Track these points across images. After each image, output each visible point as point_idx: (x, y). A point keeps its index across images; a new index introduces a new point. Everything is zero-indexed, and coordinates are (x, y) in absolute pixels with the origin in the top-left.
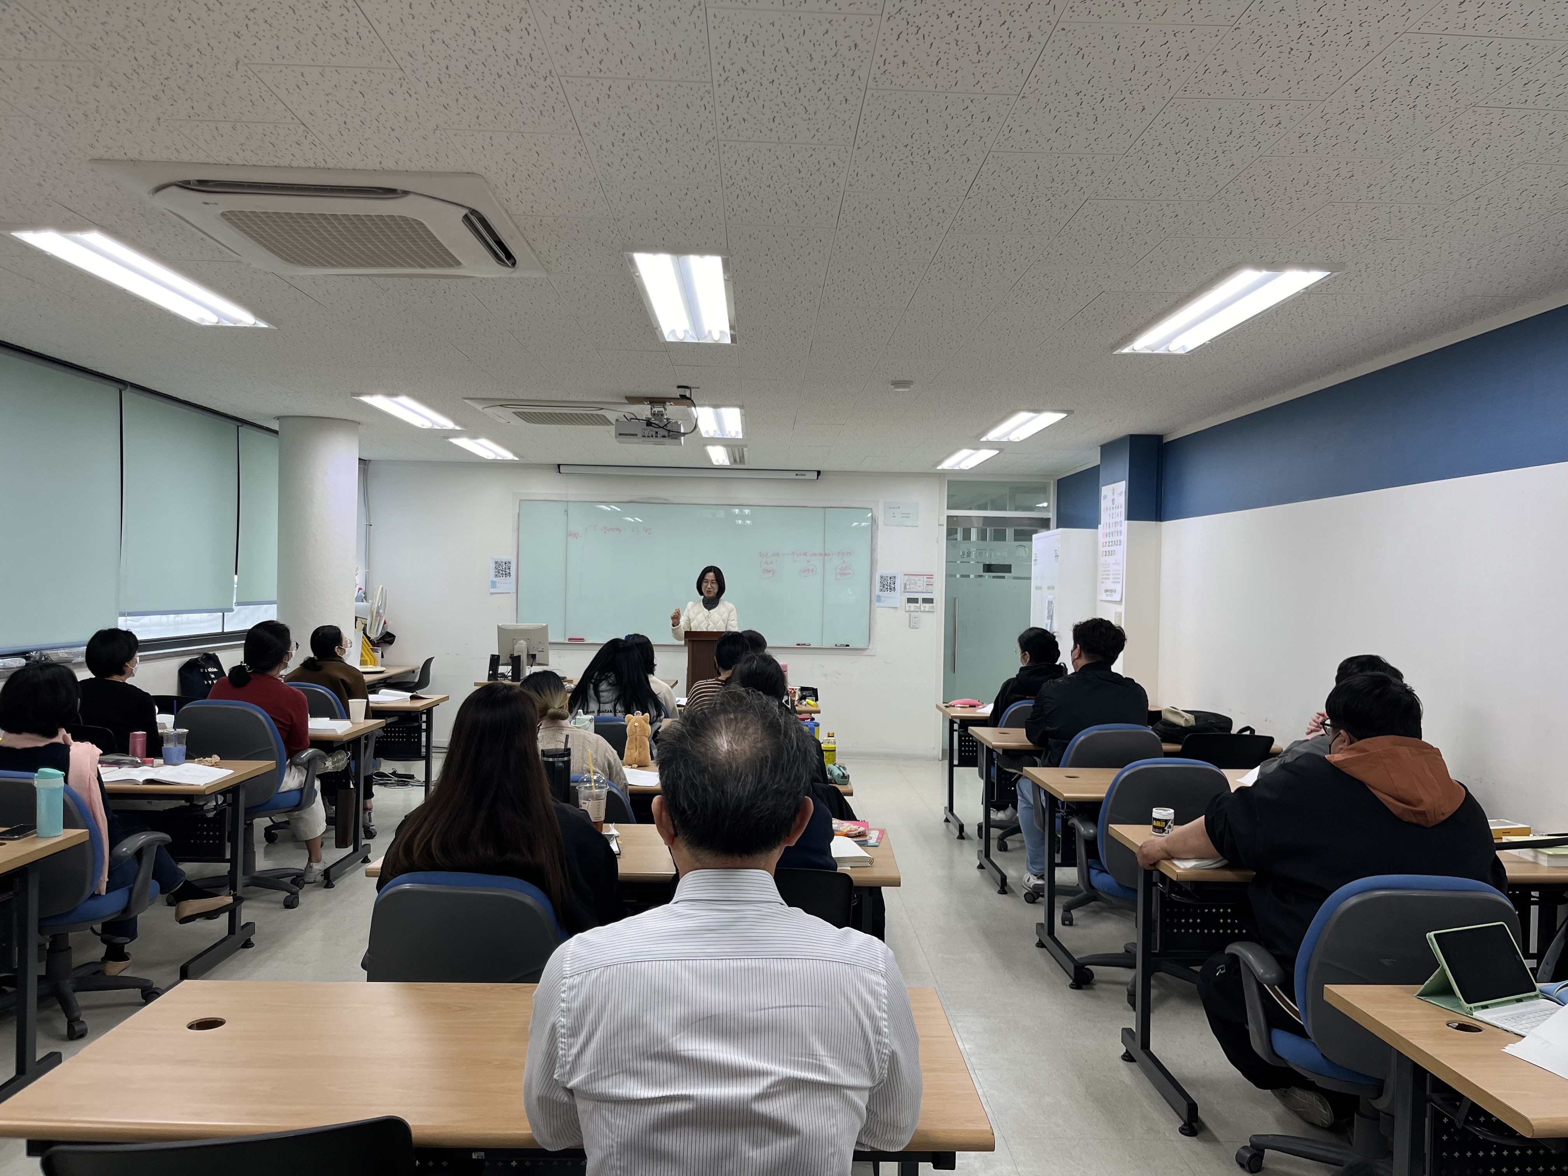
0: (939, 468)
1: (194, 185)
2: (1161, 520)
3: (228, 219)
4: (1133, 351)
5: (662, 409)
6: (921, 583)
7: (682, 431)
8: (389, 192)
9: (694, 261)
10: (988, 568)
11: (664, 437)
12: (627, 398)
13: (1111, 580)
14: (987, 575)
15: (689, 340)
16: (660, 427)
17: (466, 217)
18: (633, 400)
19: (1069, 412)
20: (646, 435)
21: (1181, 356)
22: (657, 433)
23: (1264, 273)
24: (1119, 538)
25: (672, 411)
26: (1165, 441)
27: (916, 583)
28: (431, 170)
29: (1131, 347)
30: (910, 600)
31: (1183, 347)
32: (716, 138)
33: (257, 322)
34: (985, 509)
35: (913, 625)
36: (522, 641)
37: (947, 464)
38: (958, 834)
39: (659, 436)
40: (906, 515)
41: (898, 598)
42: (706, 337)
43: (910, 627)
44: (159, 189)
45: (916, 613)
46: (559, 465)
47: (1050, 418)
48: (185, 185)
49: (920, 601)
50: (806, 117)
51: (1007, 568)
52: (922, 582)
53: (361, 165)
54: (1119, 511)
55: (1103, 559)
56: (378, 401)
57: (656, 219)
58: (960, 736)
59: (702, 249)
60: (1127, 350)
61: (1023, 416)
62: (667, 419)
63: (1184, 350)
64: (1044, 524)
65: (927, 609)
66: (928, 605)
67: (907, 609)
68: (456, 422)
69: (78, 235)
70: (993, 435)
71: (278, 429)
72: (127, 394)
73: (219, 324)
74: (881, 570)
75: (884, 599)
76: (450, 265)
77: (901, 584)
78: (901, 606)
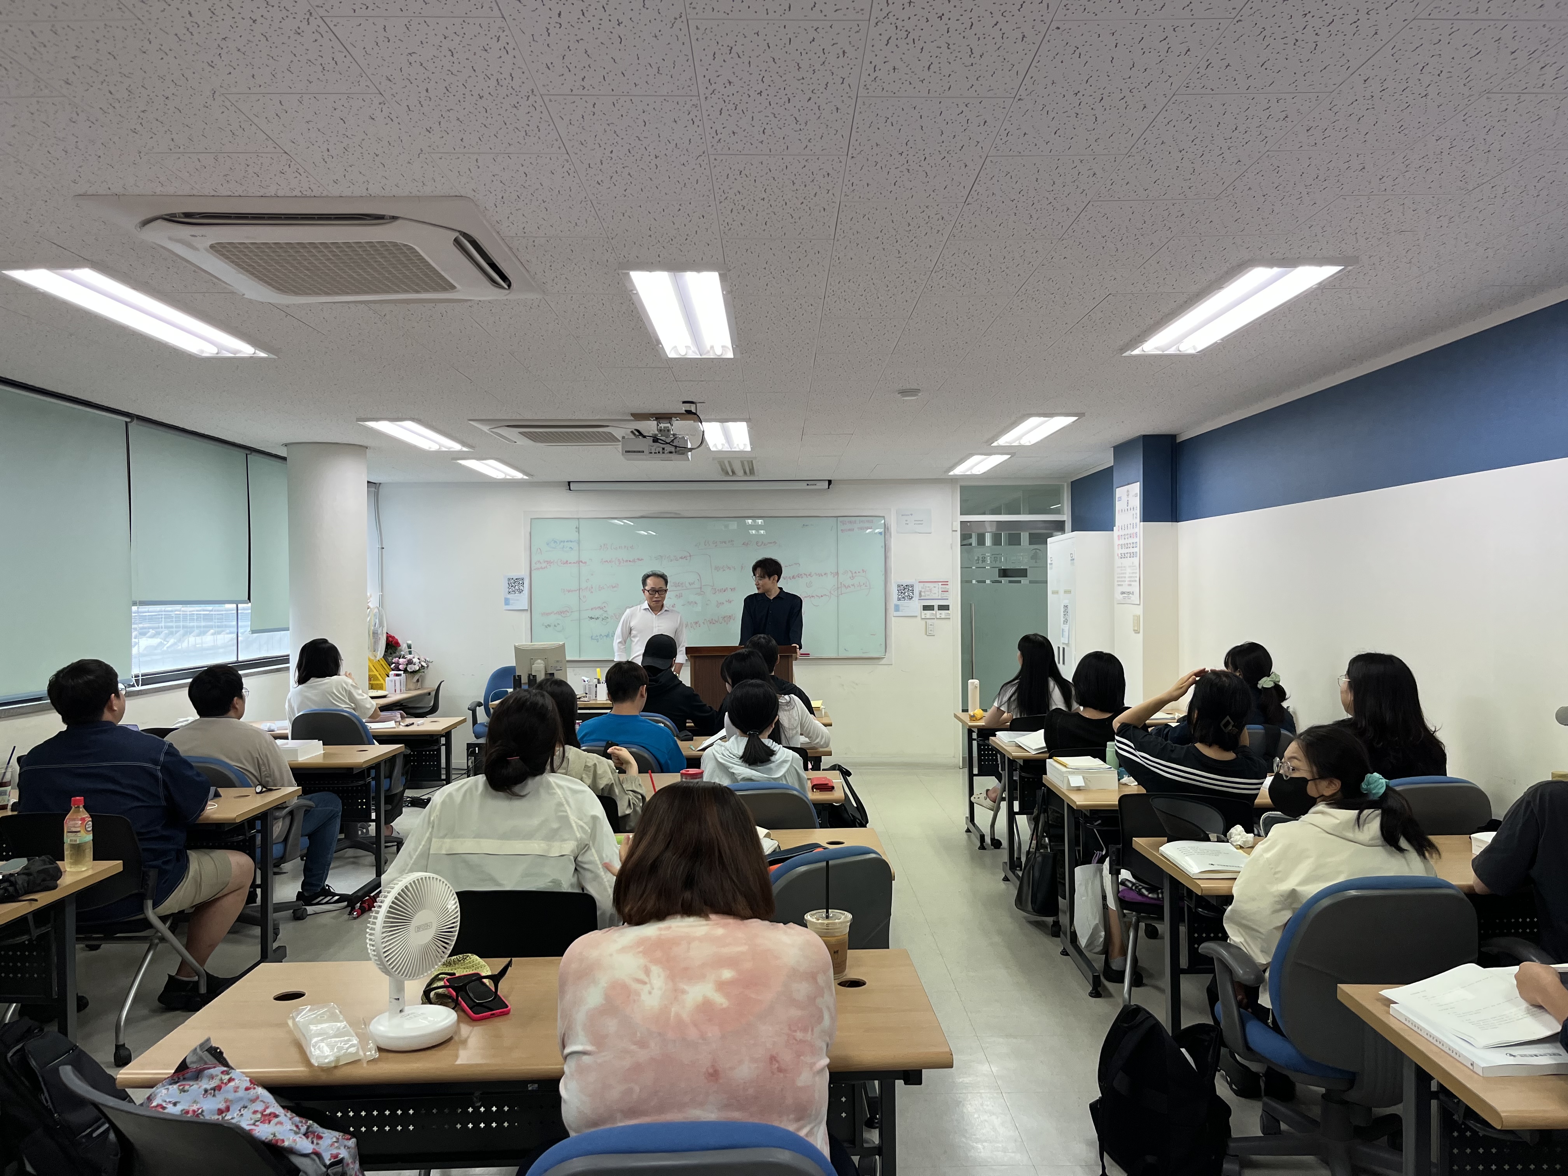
0: (951, 473)
1: (180, 217)
2: (1177, 521)
3: (217, 251)
4: (1143, 353)
5: (669, 425)
6: (936, 590)
7: (689, 446)
8: (378, 218)
9: (690, 277)
10: (1004, 573)
11: (671, 452)
12: (632, 415)
13: (1127, 583)
14: (1004, 580)
15: (691, 355)
16: (667, 443)
17: (456, 240)
18: (639, 416)
19: (1080, 415)
20: (653, 451)
21: (1192, 356)
22: (663, 449)
23: (1276, 270)
24: (1134, 540)
25: (678, 427)
26: (1178, 440)
27: (931, 590)
28: (418, 194)
29: (1140, 348)
30: (926, 608)
31: (1194, 348)
32: (706, 152)
33: (257, 351)
34: (999, 513)
35: (928, 633)
36: (537, 661)
37: (959, 471)
38: (979, 844)
39: (666, 452)
40: (919, 523)
41: (915, 605)
42: (708, 352)
43: (926, 634)
44: (146, 223)
45: (933, 621)
46: (569, 483)
47: (1061, 422)
48: (171, 219)
49: (936, 608)
50: (797, 127)
51: (1023, 573)
52: (937, 588)
53: (347, 193)
54: (1134, 512)
55: (1118, 562)
56: (383, 426)
57: (650, 236)
58: (979, 746)
59: (698, 266)
60: (1137, 352)
61: (1033, 421)
62: (674, 435)
63: (1195, 349)
64: (1059, 527)
65: (943, 616)
66: (944, 613)
67: (923, 617)
68: (464, 444)
69: (69, 272)
70: (1003, 441)
71: (285, 455)
72: (134, 426)
73: (219, 355)
74: (897, 578)
75: (901, 608)
76: (444, 289)
77: (916, 592)
78: (917, 613)
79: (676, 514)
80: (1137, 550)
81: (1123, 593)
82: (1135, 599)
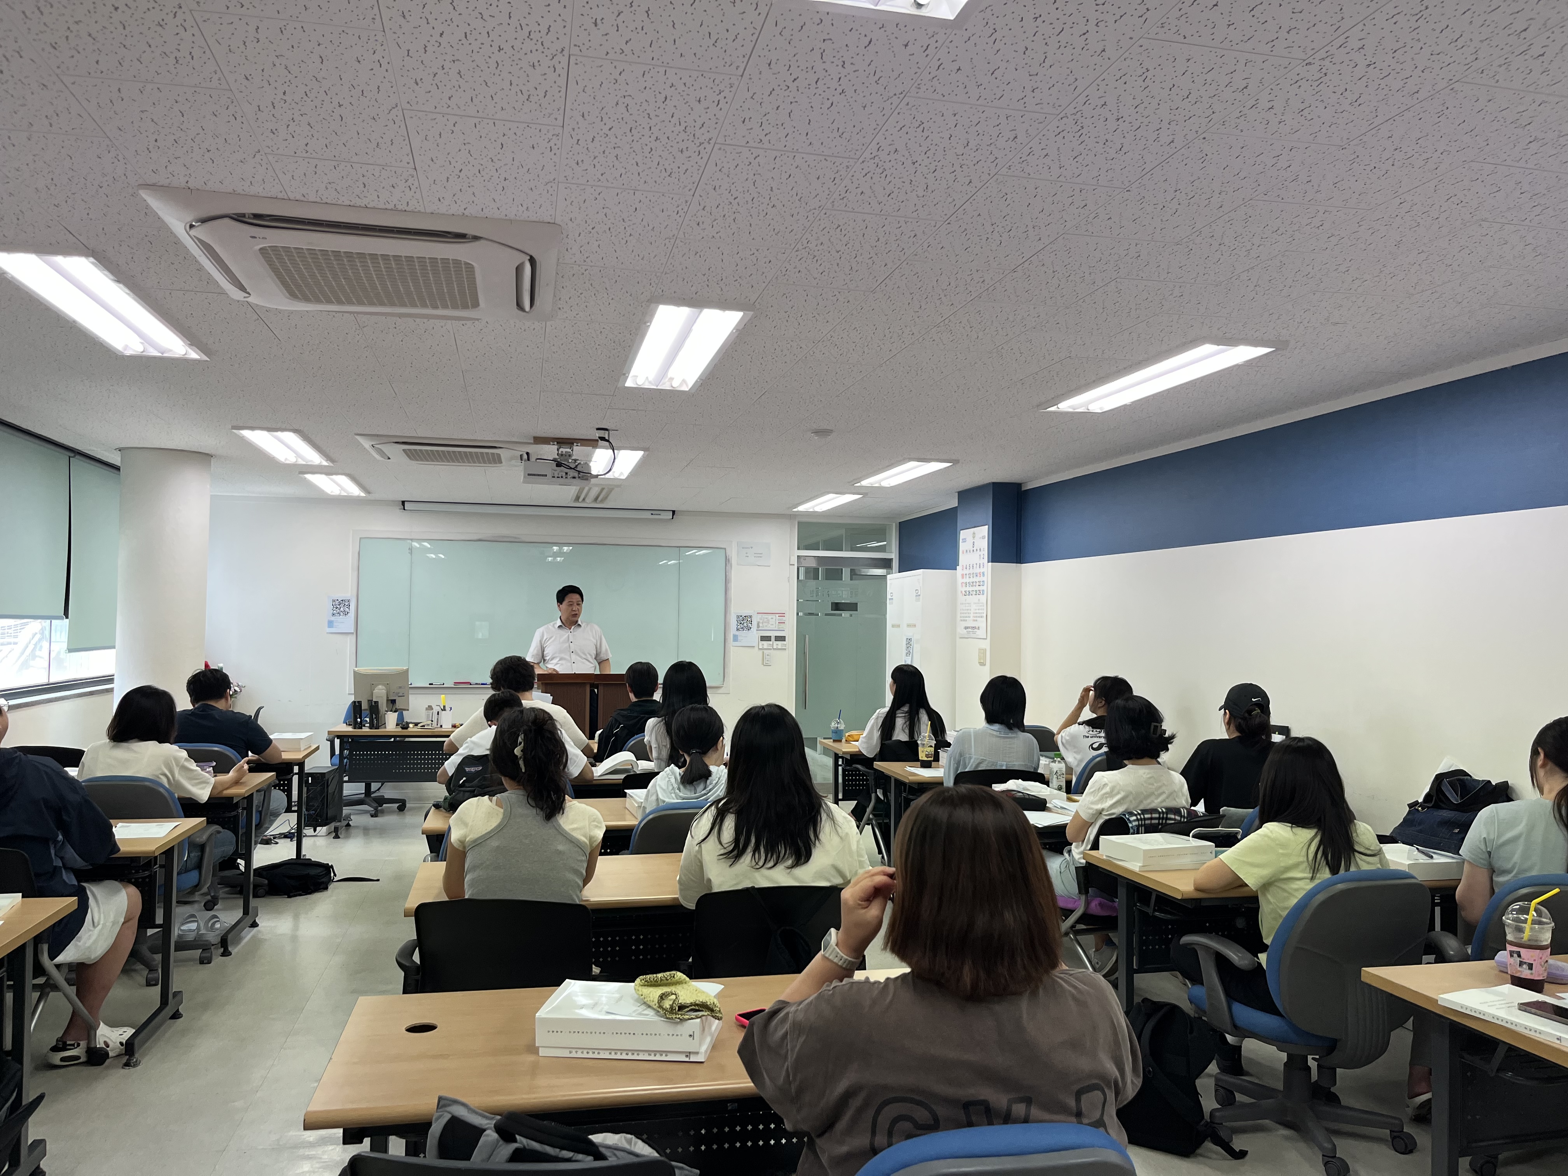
0: (797, 509)
1: (249, 218)
2: (1021, 563)
4: (1057, 410)
5: (569, 450)
6: (773, 621)
8: (460, 237)
10: (837, 606)
11: (574, 478)
12: (532, 438)
13: (972, 618)
14: (836, 613)
15: (647, 386)
16: (570, 468)
17: (521, 264)
18: (539, 440)
19: (955, 462)
20: (556, 476)
21: (1098, 415)
22: (566, 473)
23: (1220, 347)
24: (982, 579)
26: (1024, 489)
27: (768, 622)
28: (515, 218)
29: (1057, 407)
30: (764, 639)
31: (1101, 408)
32: (822, 207)
33: (190, 351)
35: (765, 663)
36: (380, 687)
37: (804, 508)
39: (569, 477)
40: (759, 555)
41: (753, 636)
42: (664, 383)
43: (763, 664)
44: (209, 219)
45: (769, 651)
46: (403, 503)
47: (933, 467)
48: (239, 218)
49: (773, 639)
50: (922, 194)
51: (853, 607)
52: (774, 620)
54: (981, 553)
55: (961, 598)
56: (255, 436)
58: (844, 771)
59: (727, 304)
60: (1054, 409)
61: (909, 465)
62: (575, 460)
63: (1103, 409)
64: (886, 564)
65: (779, 647)
66: (780, 644)
67: (760, 647)
68: (328, 458)
70: (867, 482)
71: (119, 464)
73: (146, 353)
74: (736, 610)
75: (739, 638)
76: (465, 307)
77: (755, 623)
78: (756, 644)
79: (516, 538)
80: (984, 588)
81: (966, 628)
82: (981, 633)
